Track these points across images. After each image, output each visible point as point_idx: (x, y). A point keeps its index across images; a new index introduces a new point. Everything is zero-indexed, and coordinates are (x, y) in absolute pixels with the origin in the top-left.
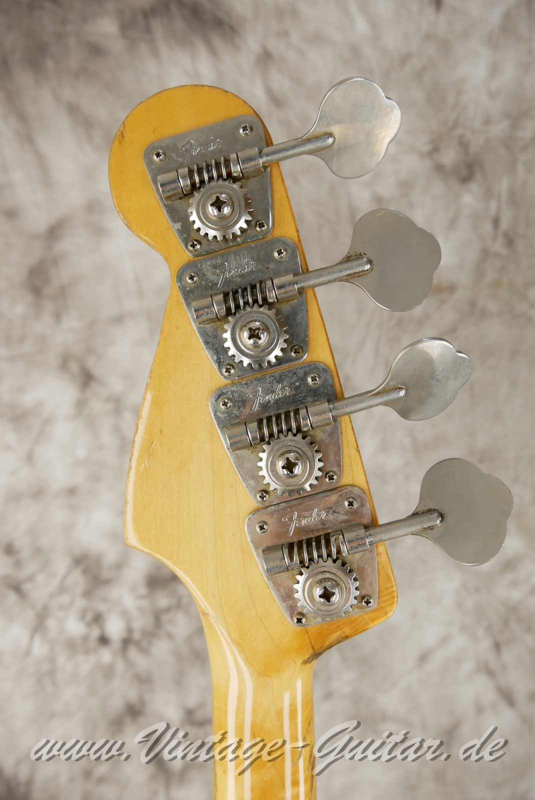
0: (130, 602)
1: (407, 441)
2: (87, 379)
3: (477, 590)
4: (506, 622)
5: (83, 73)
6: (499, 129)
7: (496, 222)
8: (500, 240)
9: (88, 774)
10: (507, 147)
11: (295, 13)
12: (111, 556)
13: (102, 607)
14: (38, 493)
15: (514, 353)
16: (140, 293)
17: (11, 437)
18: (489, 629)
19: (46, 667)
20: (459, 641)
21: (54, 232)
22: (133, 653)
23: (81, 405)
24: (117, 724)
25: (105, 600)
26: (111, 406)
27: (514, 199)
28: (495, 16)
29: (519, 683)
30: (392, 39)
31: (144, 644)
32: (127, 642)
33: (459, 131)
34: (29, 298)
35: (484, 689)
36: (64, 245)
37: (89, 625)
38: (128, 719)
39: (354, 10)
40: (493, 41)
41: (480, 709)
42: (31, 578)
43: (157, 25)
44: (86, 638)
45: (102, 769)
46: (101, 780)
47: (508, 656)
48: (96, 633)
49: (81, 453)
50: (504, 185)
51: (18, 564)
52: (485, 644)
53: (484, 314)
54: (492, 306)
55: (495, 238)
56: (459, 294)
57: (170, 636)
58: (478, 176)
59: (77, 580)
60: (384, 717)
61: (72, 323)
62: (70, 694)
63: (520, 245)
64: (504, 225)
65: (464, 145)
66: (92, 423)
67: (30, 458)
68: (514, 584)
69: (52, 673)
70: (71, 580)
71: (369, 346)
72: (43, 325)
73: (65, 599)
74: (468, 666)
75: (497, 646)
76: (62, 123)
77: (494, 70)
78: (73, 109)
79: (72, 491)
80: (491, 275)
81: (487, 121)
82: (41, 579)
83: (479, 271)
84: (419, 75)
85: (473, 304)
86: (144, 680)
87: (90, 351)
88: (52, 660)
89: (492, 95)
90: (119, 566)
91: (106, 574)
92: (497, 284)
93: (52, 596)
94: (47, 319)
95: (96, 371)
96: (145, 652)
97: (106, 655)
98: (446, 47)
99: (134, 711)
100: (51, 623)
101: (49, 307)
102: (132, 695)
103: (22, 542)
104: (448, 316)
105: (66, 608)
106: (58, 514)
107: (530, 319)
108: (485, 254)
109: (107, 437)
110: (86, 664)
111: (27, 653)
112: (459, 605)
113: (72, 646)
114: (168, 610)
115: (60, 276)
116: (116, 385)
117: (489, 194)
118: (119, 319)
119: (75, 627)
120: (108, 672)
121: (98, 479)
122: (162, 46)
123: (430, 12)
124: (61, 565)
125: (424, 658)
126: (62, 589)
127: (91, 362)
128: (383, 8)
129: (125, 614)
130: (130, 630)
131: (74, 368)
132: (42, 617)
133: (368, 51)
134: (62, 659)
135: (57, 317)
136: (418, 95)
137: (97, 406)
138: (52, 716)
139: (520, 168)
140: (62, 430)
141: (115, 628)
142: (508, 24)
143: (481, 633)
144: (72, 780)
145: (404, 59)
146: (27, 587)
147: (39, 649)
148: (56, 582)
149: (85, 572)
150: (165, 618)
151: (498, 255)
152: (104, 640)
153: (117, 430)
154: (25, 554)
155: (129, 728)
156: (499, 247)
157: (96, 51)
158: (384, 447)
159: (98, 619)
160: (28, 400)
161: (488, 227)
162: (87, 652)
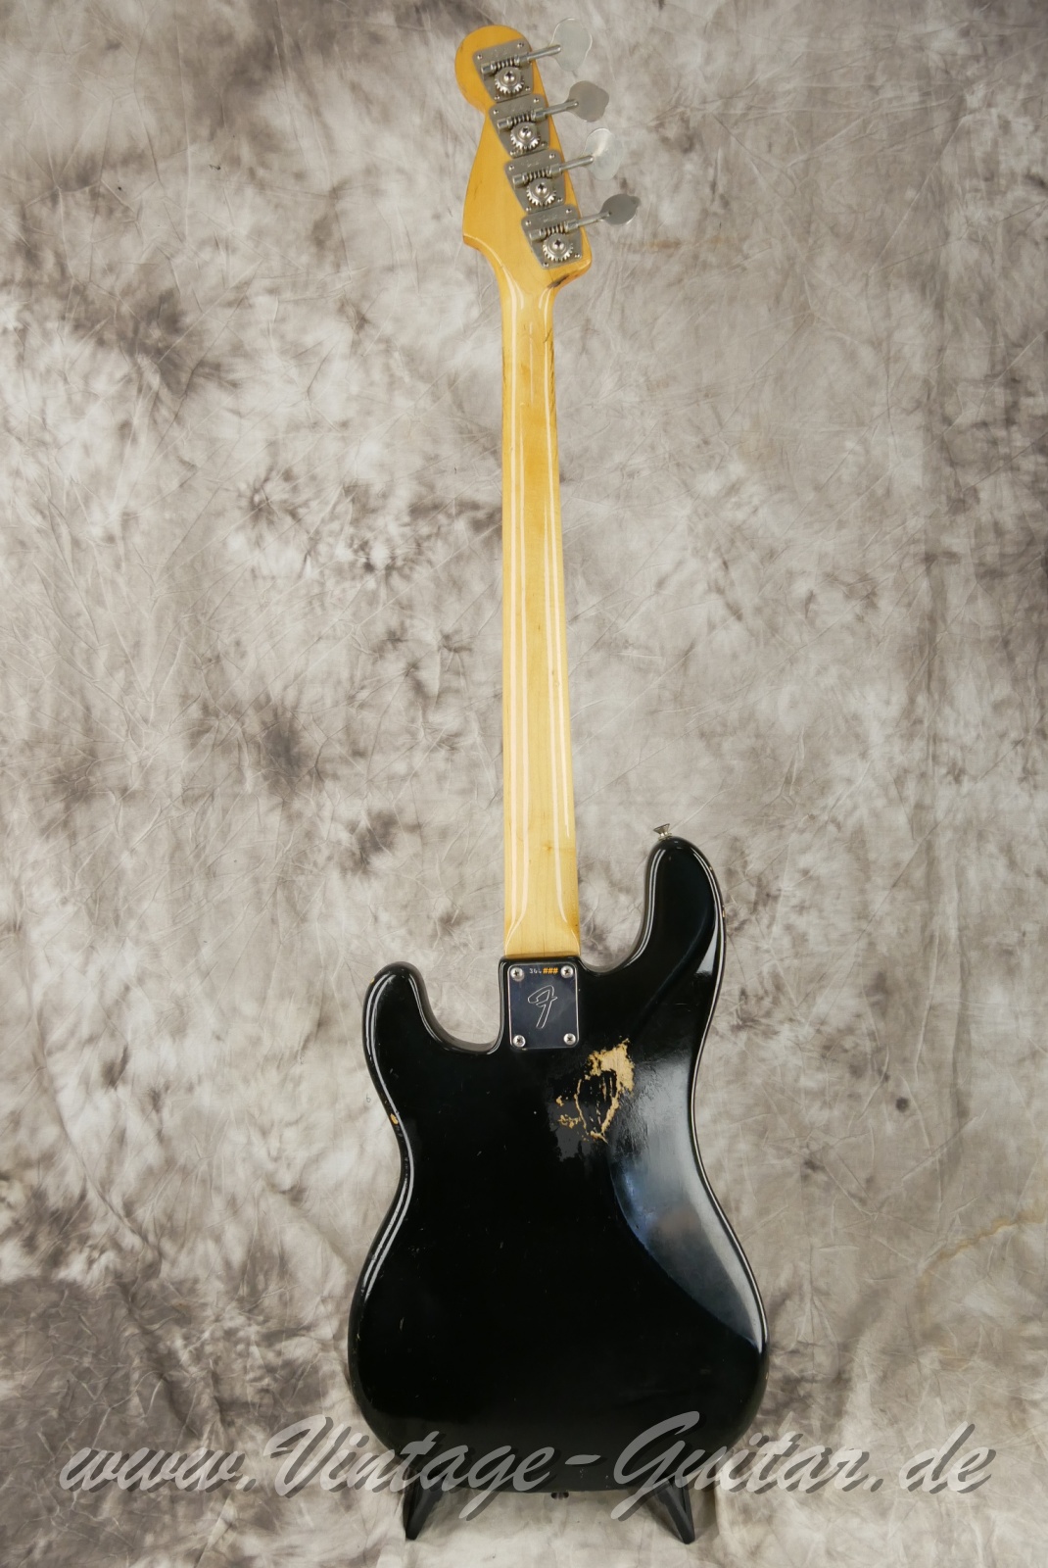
0: (394, 530)
1: (642, 380)
2: (362, 322)
3: (706, 515)
4: (732, 541)
5: (364, 57)
6: (713, 108)
7: (713, 186)
8: (717, 202)
9: (351, 698)
10: (721, 123)
11: (542, 10)
12: (377, 488)
13: (369, 535)
14: (315, 425)
15: (732, 300)
16: (410, 245)
17: (294, 372)
18: (718, 549)
19: (316, 590)
20: (693, 564)
21: (336, 193)
22: (396, 579)
23: (355, 345)
24: (379, 652)
25: (371, 529)
26: (382, 346)
27: (728, 167)
28: (709, 13)
29: (747, 598)
30: (622, 32)
31: (407, 571)
32: (390, 569)
33: (680, 109)
34: (313, 249)
35: (715, 606)
36: (344, 204)
37: (356, 552)
38: (390, 646)
39: (591, 7)
40: (707, 34)
41: (712, 627)
42: (306, 504)
43: (426, 18)
44: (353, 564)
45: (363, 695)
46: (362, 706)
47: (735, 573)
48: (363, 560)
49: (355, 389)
50: (720, 154)
51: (295, 489)
52: (716, 564)
53: (705, 266)
54: (712, 259)
55: (713, 200)
56: (683, 249)
57: (430, 562)
58: (697, 146)
59: (347, 508)
60: (626, 644)
61: (349, 272)
62: (337, 617)
63: (735, 206)
64: (720, 189)
65: (685, 121)
66: (364, 362)
67: (309, 391)
68: (738, 506)
69: (321, 596)
70: (340, 508)
71: (607, 294)
72: (325, 273)
73: (335, 526)
74: (701, 587)
75: (725, 563)
76: (346, 97)
77: (709, 58)
78: (355, 88)
79: (344, 425)
80: (710, 232)
81: (704, 102)
82: (314, 504)
83: (700, 229)
84: (646, 62)
85: (696, 257)
86: (405, 607)
87: (364, 297)
88: (322, 584)
89: (707, 79)
90: (384, 496)
91: (373, 503)
92: (716, 240)
93: (323, 521)
94: (328, 268)
95: (369, 316)
96: (407, 578)
97: (371, 582)
98: (668, 38)
99: (395, 638)
100: (322, 548)
101: (330, 258)
102: (394, 623)
103: (299, 469)
104: (674, 268)
105: (336, 535)
106: (332, 445)
107: (744, 269)
108: (705, 213)
109: (377, 375)
110: (352, 589)
111: (300, 576)
112: (691, 530)
113: (339, 571)
114: (429, 537)
115: (342, 230)
116: (387, 327)
117: (707, 162)
118: (391, 269)
119: (344, 554)
120: (372, 599)
121: (369, 413)
122: (431, 36)
123: (654, 9)
124: (333, 493)
125: (661, 584)
126: (333, 516)
127: (365, 307)
128: (615, 6)
129: (389, 541)
130: (393, 558)
131: (351, 311)
132: (315, 539)
133: (603, 42)
134: (330, 584)
135: (337, 266)
136: (646, 79)
137: (369, 347)
138: (320, 638)
139: (733, 139)
140: (338, 368)
141: (379, 556)
142: (719, 21)
143: (710, 555)
144: (336, 704)
145: (634, 49)
146: (301, 511)
147: (312, 573)
148: (329, 508)
149: (353, 501)
150: (425, 544)
151: (715, 214)
152: (369, 567)
153: (387, 368)
154: (301, 481)
155: (391, 656)
156: (716, 207)
157: (376, 39)
158: (621, 384)
159: (364, 546)
160: (309, 340)
161: (707, 190)
162: (353, 578)
